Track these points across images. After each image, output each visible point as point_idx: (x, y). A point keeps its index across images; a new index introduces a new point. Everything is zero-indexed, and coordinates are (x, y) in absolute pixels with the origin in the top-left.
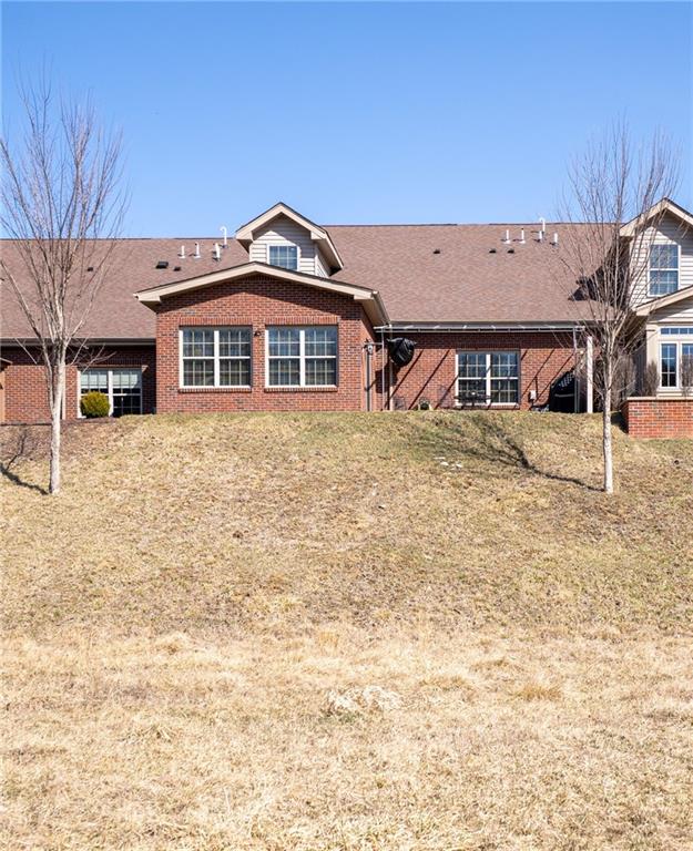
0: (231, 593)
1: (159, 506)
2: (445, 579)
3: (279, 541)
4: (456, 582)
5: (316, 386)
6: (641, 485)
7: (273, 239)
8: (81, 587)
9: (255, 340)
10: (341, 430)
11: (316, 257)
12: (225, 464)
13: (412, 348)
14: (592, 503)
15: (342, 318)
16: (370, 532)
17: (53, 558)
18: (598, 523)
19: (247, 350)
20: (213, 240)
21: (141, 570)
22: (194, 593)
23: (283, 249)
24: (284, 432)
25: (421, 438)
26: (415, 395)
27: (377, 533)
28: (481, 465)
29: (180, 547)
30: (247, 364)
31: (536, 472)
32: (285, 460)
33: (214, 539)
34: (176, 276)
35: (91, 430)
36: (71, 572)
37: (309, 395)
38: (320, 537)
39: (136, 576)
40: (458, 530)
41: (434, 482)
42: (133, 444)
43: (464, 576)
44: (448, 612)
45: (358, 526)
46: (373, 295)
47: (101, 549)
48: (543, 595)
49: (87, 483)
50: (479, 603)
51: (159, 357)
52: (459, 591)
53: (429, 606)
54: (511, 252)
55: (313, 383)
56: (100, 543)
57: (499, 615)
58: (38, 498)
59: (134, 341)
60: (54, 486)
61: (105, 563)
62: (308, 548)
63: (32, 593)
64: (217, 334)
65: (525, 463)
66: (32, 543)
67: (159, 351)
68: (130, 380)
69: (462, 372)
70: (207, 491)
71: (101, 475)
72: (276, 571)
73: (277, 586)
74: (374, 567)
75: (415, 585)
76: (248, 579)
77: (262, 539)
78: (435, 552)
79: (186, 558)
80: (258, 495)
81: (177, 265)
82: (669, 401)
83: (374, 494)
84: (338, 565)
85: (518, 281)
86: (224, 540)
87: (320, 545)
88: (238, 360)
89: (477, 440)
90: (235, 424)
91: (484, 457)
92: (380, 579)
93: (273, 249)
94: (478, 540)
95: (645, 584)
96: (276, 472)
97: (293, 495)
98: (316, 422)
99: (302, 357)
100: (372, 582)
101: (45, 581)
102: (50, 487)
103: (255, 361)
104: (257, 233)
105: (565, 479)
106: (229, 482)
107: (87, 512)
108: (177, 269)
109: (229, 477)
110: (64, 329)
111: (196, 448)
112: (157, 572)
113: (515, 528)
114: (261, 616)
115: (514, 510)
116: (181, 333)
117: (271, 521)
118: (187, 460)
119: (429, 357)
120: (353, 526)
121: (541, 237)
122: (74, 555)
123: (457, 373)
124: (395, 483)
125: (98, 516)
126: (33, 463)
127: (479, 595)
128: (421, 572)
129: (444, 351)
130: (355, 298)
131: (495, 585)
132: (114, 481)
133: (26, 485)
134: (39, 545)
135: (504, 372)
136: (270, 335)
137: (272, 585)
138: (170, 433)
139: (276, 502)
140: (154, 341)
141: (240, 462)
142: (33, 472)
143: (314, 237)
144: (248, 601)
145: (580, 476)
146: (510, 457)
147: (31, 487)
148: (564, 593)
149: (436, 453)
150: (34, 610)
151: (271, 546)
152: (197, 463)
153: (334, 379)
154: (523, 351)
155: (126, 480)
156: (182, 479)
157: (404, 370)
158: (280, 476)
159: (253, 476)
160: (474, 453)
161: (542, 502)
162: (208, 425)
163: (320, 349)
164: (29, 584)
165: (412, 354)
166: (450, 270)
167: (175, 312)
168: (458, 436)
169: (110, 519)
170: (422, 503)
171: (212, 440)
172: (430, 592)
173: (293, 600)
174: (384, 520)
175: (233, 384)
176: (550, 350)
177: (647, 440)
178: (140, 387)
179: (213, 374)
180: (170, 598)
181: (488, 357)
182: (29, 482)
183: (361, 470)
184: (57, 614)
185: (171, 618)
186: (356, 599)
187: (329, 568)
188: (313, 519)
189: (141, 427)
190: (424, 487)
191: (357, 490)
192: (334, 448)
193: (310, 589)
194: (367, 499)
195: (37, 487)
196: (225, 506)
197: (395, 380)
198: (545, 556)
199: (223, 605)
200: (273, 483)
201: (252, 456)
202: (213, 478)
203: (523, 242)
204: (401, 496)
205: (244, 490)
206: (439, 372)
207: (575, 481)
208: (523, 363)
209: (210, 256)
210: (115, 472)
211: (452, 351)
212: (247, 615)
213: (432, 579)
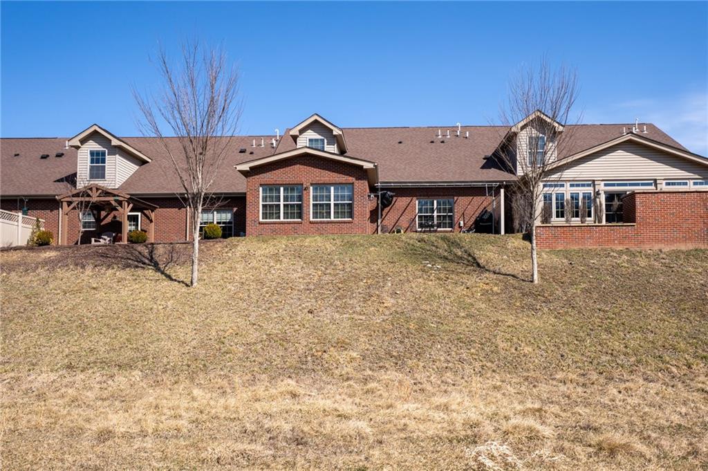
0: (314, 350)
1: (258, 293)
2: (448, 340)
3: (337, 316)
4: (456, 342)
5: (340, 219)
6: (553, 278)
7: (311, 134)
8: (217, 347)
9: (305, 192)
10: (361, 245)
11: (336, 145)
12: (296, 267)
13: (392, 197)
14: (527, 290)
15: (356, 179)
16: (394, 309)
17: (198, 327)
18: (534, 302)
19: (300, 198)
20: (271, 137)
21: (253, 336)
22: (290, 350)
23: (317, 140)
24: (327, 246)
25: (412, 250)
26: (393, 224)
27: (398, 310)
28: (452, 266)
29: (276, 320)
30: (300, 207)
31: (487, 270)
32: (331, 264)
33: (297, 314)
34: (251, 157)
35: (211, 246)
36: (210, 337)
37: (337, 225)
38: (362, 313)
39: (251, 339)
40: (448, 308)
41: (425, 277)
42: (238, 254)
43: (461, 338)
44: (456, 362)
45: (385, 305)
46: (375, 166)
47: (227, 322)
48: (513, 351)
49: (213, 279)
50: (474, 357)
51: (248, 203)
52: (459, 348)
53: (442, 359)
54: (443, 142)
55: (338, 218)
56: (225, 318)
57: (489, 364)
58: (184, 289)
59: (230, 194)
60: (194, 281)
61: (231, 331)
62: (356, 320)
63: (187, 351)
64: (282, 189)
65: (478, 265)
66: (183, 318)
67: (248, 199)
68: (227, 217)
69: (420, 210)
70: (287, 284)
71: (221, 274)
72: (339, 335)
73: (342, 345)
74: (401, 333)
75: (429, 344)
76: (323, 341)
77: (326, 315)
78: (436, 322)
79: (280, 327)
80: (317, 285)
81: (251, 151)
82: (560, 227)
83: (390, 285)
84: (378, 331)
85: (449, 158)
86: (303, 315)
87: (364, 318)
88: (294, 204)
89: (446, 251)
90: (297, 242)
91: (452, 261)
92: (406, 340)
93: (310, 140)
94: (462, 314)
95: (576, 342)
96: (328, 271)
97: (340, 285)
98: (346, 241)
99: (332, 202)
100: (401, 342)
101: (194, 343)
102: (192, 283)
103: (305, 205)
104: (302, 131)
105: (506, 275)
106: (299, 278)
107: (215, 297)
108: (252, 153)
109: (299, 275)
110: (202, 185)
111: (276, 257)
112: (265, 336)
113: (483, 306)
114: (335, 366)
115: (479, 294)
116: (261, 189)
117: (330, 302)
118: (272, 264)
119: (401, 202)
120: (382, 305)
121: (458, 134)
122: (210, 326)
123: (417, 212)
124: (402, 278)
125: (222, 300)
126: (179, 267)
127: (473, 351)
128: (432, 335)
129: (410, 199)
130: (364, 167)
131: (482, 344)
132: (229, 278)
133: (175, 280)
134: (187, 319)
135: (445, 210)
136: (313, 190)
137: (339, 345)
138: (259, 248)
139: (330, 291)
140: (245, 194)
141: (304, 265)
142: (180, 272)
143: (335, 133)
144: (326, 356)
145: (515, 273)
146: (469, 261)
147: (179, 282)
148: (528, 349)
149: (423, 259)
150: (189, 363)
151: (333, 319)
152: (278, 266)
153: (351, 215)
154: (456, 198)
155: (237, 277)
156: (270, 277)
157: (386, 210)
158: (330, 274)
159: (314, 274)
160: (446, 258)
161: (495, 289)
162: (281, 243)
163: (343, 197)
164: (185, 345)
165: (392, 200)
166: (409, 152)
167: (257, 177)
168: (434, 248)
169: (230, 302)
170: (421, 290)
171: (285, 252)
172: (440, 349)
173: (354, 355)
174: (400, 301)
175: (291, 218)
176: (471, 198)
177: (547, 250)
178: (232, 221)
179: (279, 213)
180: (276, 354)
181: (435, 202)
182: (177, 279)
183: (379, 270)
184: (205, 365)
185: (278, 368)
186: (395, 354)
187: (372, 333)
188: (356, 301)
189: (241, 246)
190: (420, 280)
191: (378, 282)
192: (360, 256)
193: (363, 346)
194: (386, 288)
195: (183, 282)
196: (300, 293)
197: (382, 215)
198: (507, 324)
199: (309, 358)
200: (327, 278)
201: (311, 262)
202: (290, 275)
203: (449, 137)
204: (407, 286)
205: (309, 283)
206: (407, 211)
207: (513, 276)
208: (456, 205)
209: (270, 146)
210: (229, 272)
211: (415, 198)
212: (327, 365)
213: (440, 340)
